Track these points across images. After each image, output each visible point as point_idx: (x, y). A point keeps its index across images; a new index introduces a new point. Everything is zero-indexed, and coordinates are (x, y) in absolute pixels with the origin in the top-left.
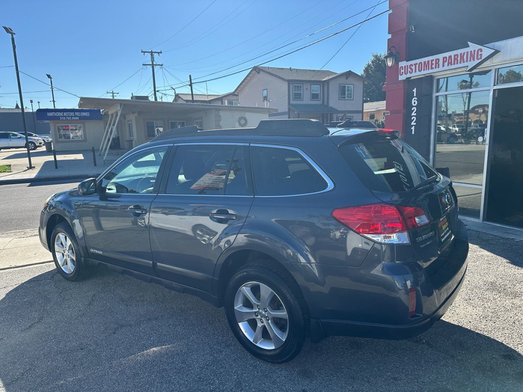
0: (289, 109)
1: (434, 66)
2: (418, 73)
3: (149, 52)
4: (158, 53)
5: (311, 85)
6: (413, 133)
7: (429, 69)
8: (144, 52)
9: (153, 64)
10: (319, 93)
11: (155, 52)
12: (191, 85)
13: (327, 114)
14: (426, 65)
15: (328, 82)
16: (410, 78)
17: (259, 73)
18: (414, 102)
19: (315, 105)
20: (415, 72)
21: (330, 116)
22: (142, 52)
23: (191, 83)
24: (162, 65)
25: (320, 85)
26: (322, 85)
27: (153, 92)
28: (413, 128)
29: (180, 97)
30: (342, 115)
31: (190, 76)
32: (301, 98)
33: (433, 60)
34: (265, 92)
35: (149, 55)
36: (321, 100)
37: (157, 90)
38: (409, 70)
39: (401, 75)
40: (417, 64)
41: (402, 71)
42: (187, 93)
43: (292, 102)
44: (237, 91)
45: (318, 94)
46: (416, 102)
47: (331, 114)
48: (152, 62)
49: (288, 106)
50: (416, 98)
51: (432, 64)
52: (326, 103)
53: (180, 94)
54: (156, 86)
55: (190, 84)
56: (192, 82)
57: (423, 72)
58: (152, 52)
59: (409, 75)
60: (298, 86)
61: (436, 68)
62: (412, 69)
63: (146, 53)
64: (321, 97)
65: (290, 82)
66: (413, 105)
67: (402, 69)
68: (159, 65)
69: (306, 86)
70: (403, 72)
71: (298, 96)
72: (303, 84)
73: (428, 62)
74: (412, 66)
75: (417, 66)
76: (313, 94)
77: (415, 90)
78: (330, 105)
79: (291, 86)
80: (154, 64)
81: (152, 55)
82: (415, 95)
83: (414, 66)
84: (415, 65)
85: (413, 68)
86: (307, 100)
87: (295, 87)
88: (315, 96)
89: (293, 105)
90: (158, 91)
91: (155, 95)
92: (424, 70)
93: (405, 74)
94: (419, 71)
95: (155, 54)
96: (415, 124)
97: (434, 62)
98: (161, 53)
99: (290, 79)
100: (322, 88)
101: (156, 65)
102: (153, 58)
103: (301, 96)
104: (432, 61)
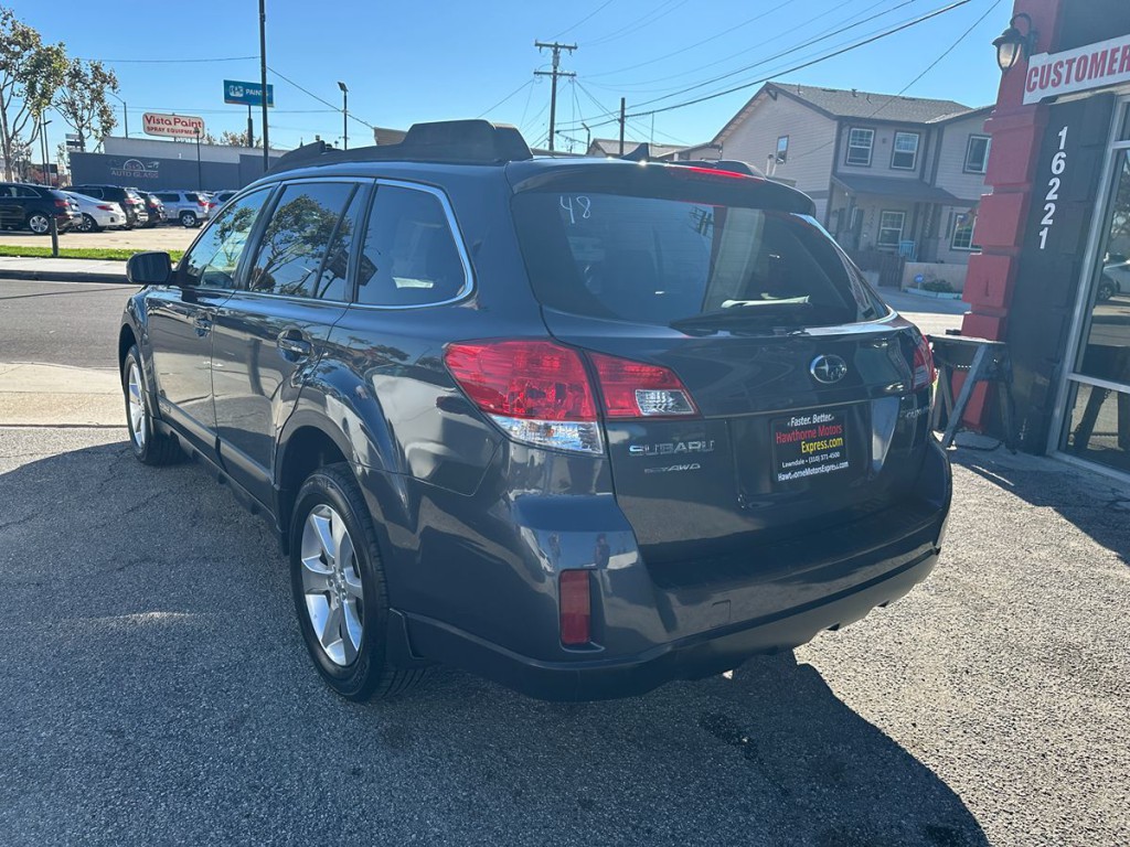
0: (832, 185)
1: (1116, 66)
2: (1074, 86)
3: (551, 46)
4: (570, 48)
5: (897, 131)
6: (1042, 247)
7: (1102, 75)
8: (541, 45)
9: (555, 72)
10: (915, 152)
11: (562, 47)
12: (622, 121)
13: (928, 205)
14: (1098, 63)
15: (940, 127)
16: (1055, 98)
17: (775, 98)
18: (1058, 164)
19: (900, 181)
20: (1067, 82)
21: (934, 211)
22: (537, 45)
23: (623, 116)
24: (573, 75)
25: (919, 133)
26: (924, 136)
27: (548, 134)
28: (1044, 234)
29: (599, 148)
30: (966, 210)
31: (623, 100)
32: (866, 161)
33: (1117, 50)
34: (783, 142)
35: (550, 52)
36: (918, 169)
37: (555, 129)
38: (1053, 76)
39: (1030, 90)
40: (1074, 60)
41: (1034, 79)
42: (611, 138)
43: (843, 170)
44: (722, 138)
45: (912, 155)
46: (1062, 163)
47: (936, 205)
48: (555, 68)
49: (831, 179)
50: (1064, 155)
51: (1113, 61)
52: (927, 180)
53: (601, 140)
54: (556, 122)
55: (619, 117)
56: (626, 114)
57: (1087, 83)
58: (556, 46)
59: (1050, 91)
60: (862, 134)
61: (1121, 70)
62: (1059, 75)
63: (544, 48)
64: (917, 163)
65: (843, 122)
66: (1055, 171)
67: (1036, 75)
68: (568, 75)
69: (882, 133)
70: (1035, 83)
71: (859, 156)
72: (874, 129)
73: (1104, 54)
74: (1062, 66)
75: (1075, 65)
76: (897, 154)
77: (1063, 134)
78: (939, 183)
79: (845, 130)
80: (559, 71)
81: (556, 52)
82: (1062, 147)
83: (1066, 66)
84: (1070, 62)
85: (1064, 71)
86: (880, 166)
87: (855, 133)
88: (902, 160)
89: (843, 177)
90: (558, 132)
91: (551, 140)
92: (1090, 77)
93: (1042, 87)
94: (1078, 79)
95: (563, 50)
96: (1051, 222)
97: (1118, 55)
98: (576, 48)
99: (845, 114)
100: (923, 142)
101: (561, 74)
102: (558, 58)
103: (867, 156)
104: (1114, 51)
